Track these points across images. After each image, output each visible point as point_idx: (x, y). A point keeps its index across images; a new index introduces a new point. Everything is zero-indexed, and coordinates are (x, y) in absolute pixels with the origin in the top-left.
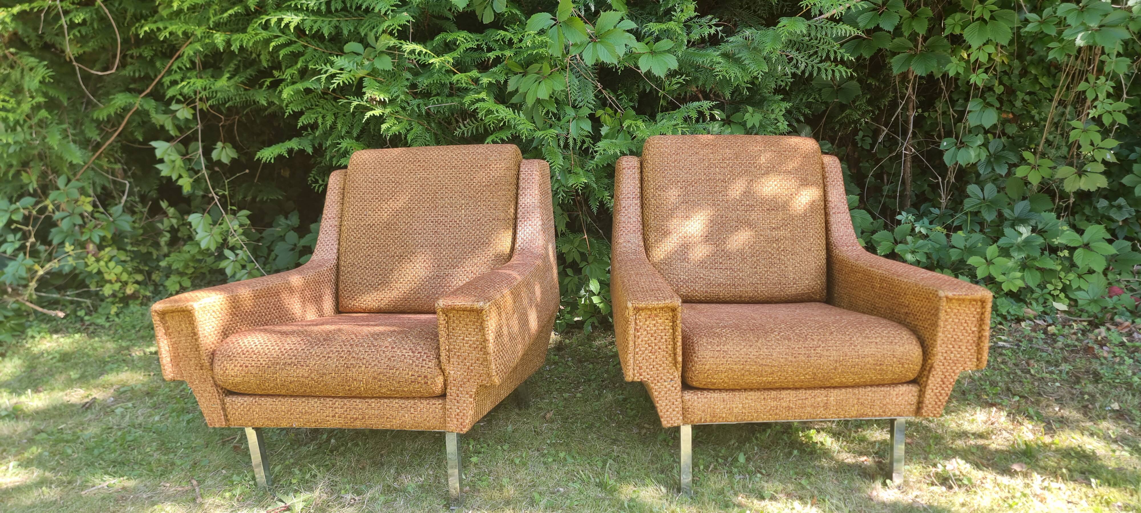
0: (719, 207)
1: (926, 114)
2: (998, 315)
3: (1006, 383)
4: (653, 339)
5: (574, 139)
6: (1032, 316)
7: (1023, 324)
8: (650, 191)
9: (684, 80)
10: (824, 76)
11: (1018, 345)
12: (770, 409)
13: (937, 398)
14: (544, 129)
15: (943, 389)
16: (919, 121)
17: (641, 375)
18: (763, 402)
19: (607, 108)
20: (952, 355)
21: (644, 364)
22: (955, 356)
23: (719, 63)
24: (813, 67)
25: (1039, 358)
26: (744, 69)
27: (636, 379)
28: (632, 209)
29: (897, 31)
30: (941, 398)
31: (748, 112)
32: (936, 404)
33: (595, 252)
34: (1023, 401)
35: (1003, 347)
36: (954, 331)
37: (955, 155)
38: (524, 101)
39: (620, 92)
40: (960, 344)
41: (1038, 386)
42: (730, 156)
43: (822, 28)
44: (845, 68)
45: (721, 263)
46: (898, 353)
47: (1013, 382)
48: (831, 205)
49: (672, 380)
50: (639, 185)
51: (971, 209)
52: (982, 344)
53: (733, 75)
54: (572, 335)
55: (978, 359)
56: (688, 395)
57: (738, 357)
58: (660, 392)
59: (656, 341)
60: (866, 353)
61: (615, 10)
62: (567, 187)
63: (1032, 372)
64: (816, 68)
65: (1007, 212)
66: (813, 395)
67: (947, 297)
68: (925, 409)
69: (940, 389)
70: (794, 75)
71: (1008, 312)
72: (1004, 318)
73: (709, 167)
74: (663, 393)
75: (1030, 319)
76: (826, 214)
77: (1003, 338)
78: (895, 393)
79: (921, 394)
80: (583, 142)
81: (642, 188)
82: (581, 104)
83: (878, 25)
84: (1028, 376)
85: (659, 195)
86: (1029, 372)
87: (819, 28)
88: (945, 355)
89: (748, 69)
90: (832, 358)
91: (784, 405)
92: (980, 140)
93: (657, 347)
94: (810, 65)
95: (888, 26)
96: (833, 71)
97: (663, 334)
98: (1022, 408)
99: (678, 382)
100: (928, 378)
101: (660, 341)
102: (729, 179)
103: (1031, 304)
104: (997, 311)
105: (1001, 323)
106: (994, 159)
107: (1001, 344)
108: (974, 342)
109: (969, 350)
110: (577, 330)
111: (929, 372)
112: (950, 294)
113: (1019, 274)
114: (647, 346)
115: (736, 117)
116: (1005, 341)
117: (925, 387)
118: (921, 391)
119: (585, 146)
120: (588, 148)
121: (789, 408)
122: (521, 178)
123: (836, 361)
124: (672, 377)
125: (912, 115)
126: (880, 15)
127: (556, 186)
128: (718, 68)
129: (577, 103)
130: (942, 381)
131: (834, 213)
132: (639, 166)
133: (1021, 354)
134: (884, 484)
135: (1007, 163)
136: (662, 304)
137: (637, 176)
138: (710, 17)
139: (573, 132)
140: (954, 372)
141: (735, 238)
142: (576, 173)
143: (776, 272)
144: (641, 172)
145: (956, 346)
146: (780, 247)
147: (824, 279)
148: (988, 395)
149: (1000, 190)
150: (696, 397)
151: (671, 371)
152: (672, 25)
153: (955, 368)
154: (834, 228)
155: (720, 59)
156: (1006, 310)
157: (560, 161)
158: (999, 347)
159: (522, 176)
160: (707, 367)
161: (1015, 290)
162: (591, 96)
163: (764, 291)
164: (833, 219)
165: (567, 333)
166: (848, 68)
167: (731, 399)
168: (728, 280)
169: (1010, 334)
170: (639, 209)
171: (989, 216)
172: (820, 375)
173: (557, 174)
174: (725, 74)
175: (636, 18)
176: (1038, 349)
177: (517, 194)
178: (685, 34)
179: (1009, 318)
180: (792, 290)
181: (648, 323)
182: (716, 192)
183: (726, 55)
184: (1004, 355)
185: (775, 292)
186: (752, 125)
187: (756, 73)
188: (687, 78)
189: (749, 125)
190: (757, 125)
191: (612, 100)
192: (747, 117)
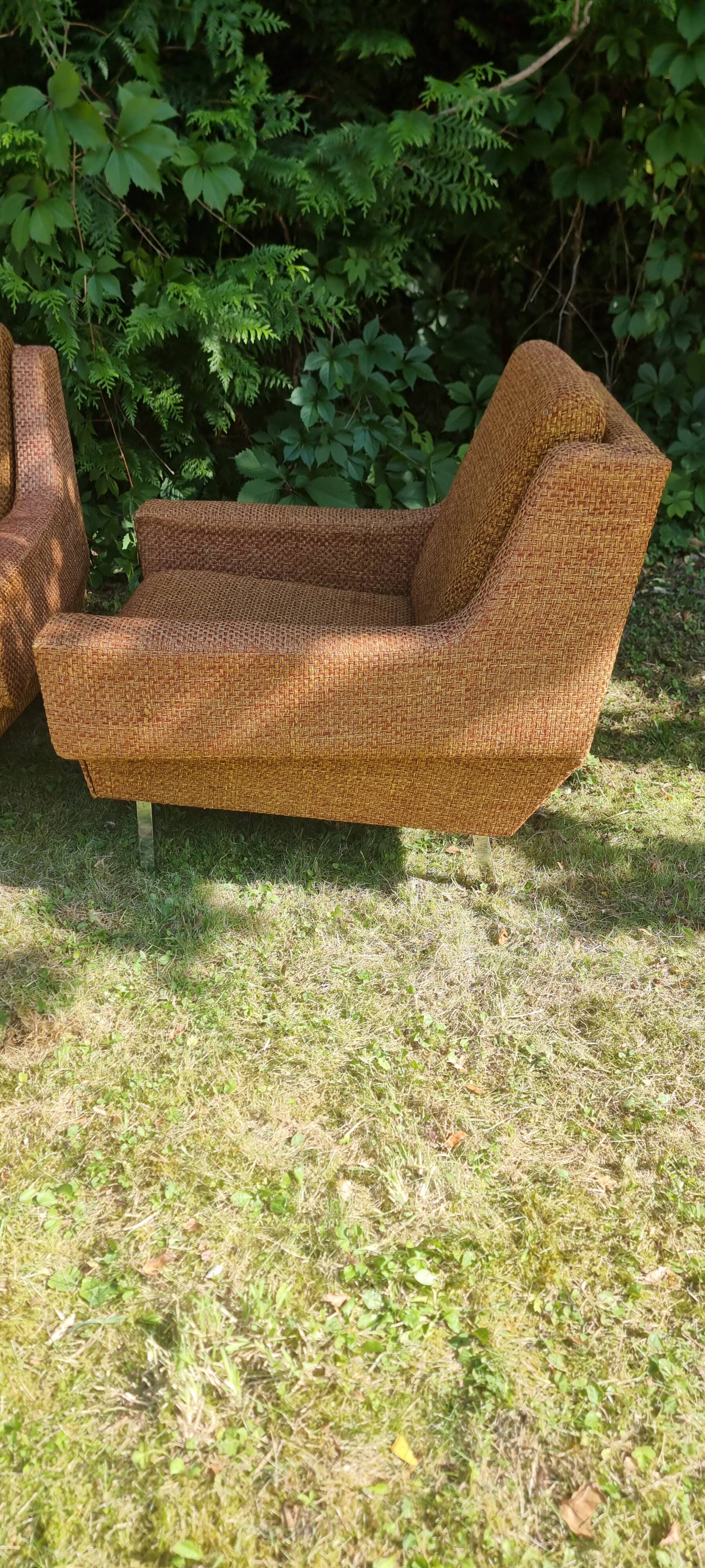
1: (597, 249)
2: (659, 548)
3: (654, 646)
5: (93, 305)
6: (697, 548)
7: (687, 559)
9: (255, 208)
10: (455, 207)
11: (675, 591)
14: (44, 289)
16: (587, 259)
19: (141, 250)
23: (304, 182)
24: (440, 188)
25: (696, 607)
26: (342, 192)
29: (561, 130)
31: (349, 257)
33: (137, 473)
34: (669, 670)
35: (659, 594)
37: (626, 324)
38: (10, 239)
39: (157, 218)
41: (690, 647)
43: (453, 130)
44: (484, 194)
47: (662, 643)
51: (641, 400)
53: (326, 206)
54: (113, 593)
61: (142, 79)
62: (89, 385)
63: (686, 627)
64: (444, 192)
65: (684, 404)
70: (414, 197)
71: (671, 543)
72: (666, 551)
75: (696, 552)
77: (661, 580)
80: (108, 311)
82: (98, 243)
83: (534, 121)
84: (681, 633)
86: (682, 628)
87: (449, 131)
89: (349, 195)
92: (658, 299)
94: (436, 186)
95: (547, 122)
96: (469, 198)
98: (667, 678)
103: (699, 530)
104: (658, 542)
105: (661, 559)
106: (676, 326)
107: (657, 589)
110: (119, 585)
113: (686, 493)
115: (333, 265)
116: (662, 585)
119: (110, 318)
120: (114, 323)
122: (15, 379)
125: (579, 250)
126: (538, 101)
127: (69, 383)
128: (304, 192)
129: (92, 240)
133: (677, 603)
135: (690, 333)
138: (288, 93)
139: (92, 296)
142: (100, 361)
148: (631, 663)
149: (679, 369)
152: (232, 116)
155: (306, 176)
156: (668, 541)
157: (74, 341)
158: (654, 594)
159: (16, 375)
161: (681, 515)
162: (112, 228)
165: (105, 590)
166: (489, 194)
169: (669, 575)
171: (663, 410)
173: (71, 361)
174: (314, 203)
175: (177, 99)
176: (697, 595)
177: (12, 404)
178: (252, 130)
179: (672, 551)
183: (316, 167)
184: (659, 605)
186: (355, 278)
187: (360, 203)
188: (259, 205)
189: (352, 279)
190: (363, 278)
191: (147, 234)
192: (349, 265)
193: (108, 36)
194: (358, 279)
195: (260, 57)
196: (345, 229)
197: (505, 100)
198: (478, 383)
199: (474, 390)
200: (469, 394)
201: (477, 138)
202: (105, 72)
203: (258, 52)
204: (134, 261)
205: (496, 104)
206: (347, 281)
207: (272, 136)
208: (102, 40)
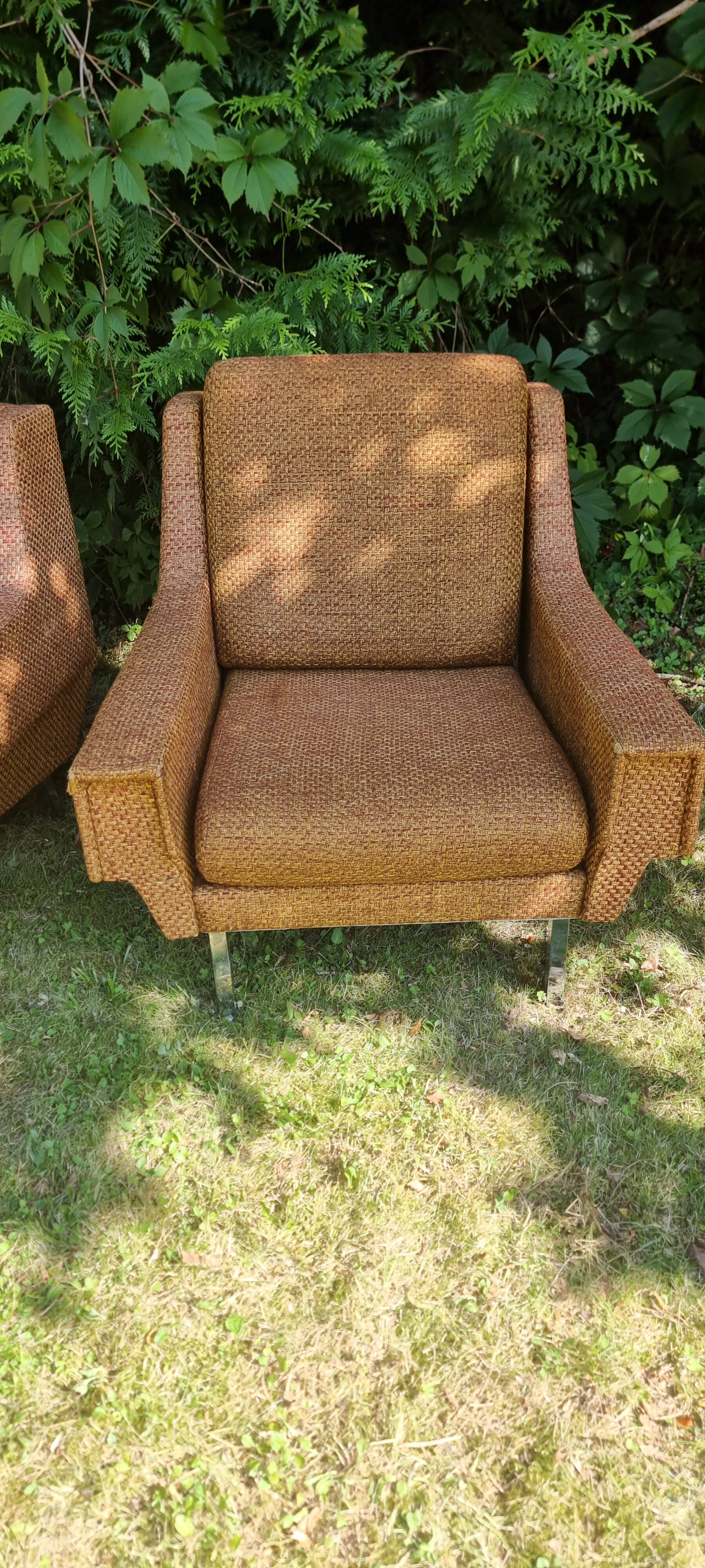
0: (335, 502)
4: (125, 822)
8: (213, 474)
9: (318, 210)
12: (339, 913)
13: (612, 895)
15: (621, 884)
17: (114, 873)
18: (326, 903)
19: (190, 267)
20: (637, 837)
21: (118, 860)
22: (642, 838)
23: (382, 173)
24: (578, 162)
26: (430, 182)
27: (107, 878)
28: (185, 507)
30: (617, 896)
32: (609, 904)
36: (641, 802)
40: (652, 820)
42: (358, 400)
45: (336, 605)
46: (543, 839)
48: (538, 489)
49: (169, 878)
50: (197, 459)
52: (688, 823)
55: (681, 843)
56: (203, 895)
57: (270, 849)
58: (152, 895)
59: (132, 825)
60: (487, 838)
66: (407, 891)
67: (627, 756)
68: (591, 911)
69: (615, 884)
73: (319, 425)
74: (157, 896)
76: (529, 508)
78: (543, 887)
79: (586, 888)
81: (202, 464)
85: (230, 481)
88: (625, 837)
90: (428, 849)
91: (361, 906)
93: (134, 834)
94: (573, 160)
97: (142, 815)
99: (183, 879)
100: (597, 865)
101: (137, 825)
102: (354, 447)
108: (676, 817)
109: (667, 829)
111: (600, 858)
112: (632, 751)
114: (116, 832)
115: (444, 263)
117: (593, 879)
118: (586, 883)
121: (370, 911)
123: (436, 852)
124: (169, 874)
128: (378, 186)
130: (619, 872)
131: (542, 506)
132: (196, 421)
134: (533, 997)
136: (126, 774)
137: (193, 441)
138: (386, 55)
140: (640, 860)
141: (363, 560)
142: (121, 410)
143: (427, 620)
144: (201, 433)
145: (645, 825)
146: (438, 575)
147: (512, 628)
150: (215, 898)
151: (165, 866)
153: (642, 855)
154: (539, 533)
155: (385, 165)
157: (85, 389)
160: (220, 864)
162: (152, 247)
163: (407, 651)
164: (539, 517)
167: (273, 900)
168: (349, 633)
170: (198, 505)
172: (409, 873)
173: (77, 416)
175: (252, 57)
180: (453, 652)
181: (111, 799)
182: (330, 474)
185: (427, 653)
186: (470, 279)
187: (450, 196)
188: (324, 206)
189: (466, 280)
190: (481, 278)
191: (205, 246)
192: (463, 263)
193: (151, 7)
194: (475, 279)
195: (354, 11)
196: (435, 227)
197: (638, 50)
198: (662, 383)
199: (658, 392)
200: (653, 396)
201: (609, 98)
202: (146, 54)
203: (353, 5)
204: (185, 281)
205: (626, 56)
206: (460, 285)
207: (342, 118)
208: (145, 13)
